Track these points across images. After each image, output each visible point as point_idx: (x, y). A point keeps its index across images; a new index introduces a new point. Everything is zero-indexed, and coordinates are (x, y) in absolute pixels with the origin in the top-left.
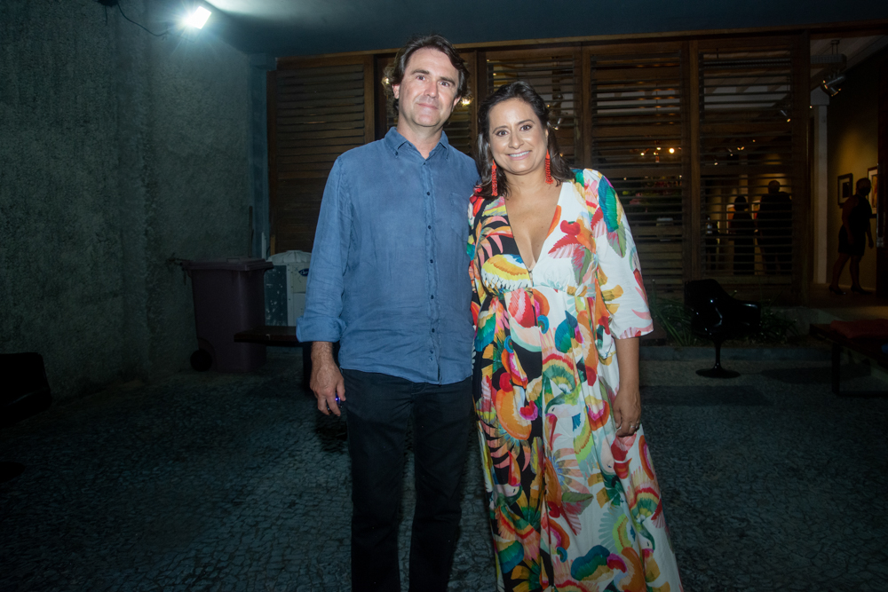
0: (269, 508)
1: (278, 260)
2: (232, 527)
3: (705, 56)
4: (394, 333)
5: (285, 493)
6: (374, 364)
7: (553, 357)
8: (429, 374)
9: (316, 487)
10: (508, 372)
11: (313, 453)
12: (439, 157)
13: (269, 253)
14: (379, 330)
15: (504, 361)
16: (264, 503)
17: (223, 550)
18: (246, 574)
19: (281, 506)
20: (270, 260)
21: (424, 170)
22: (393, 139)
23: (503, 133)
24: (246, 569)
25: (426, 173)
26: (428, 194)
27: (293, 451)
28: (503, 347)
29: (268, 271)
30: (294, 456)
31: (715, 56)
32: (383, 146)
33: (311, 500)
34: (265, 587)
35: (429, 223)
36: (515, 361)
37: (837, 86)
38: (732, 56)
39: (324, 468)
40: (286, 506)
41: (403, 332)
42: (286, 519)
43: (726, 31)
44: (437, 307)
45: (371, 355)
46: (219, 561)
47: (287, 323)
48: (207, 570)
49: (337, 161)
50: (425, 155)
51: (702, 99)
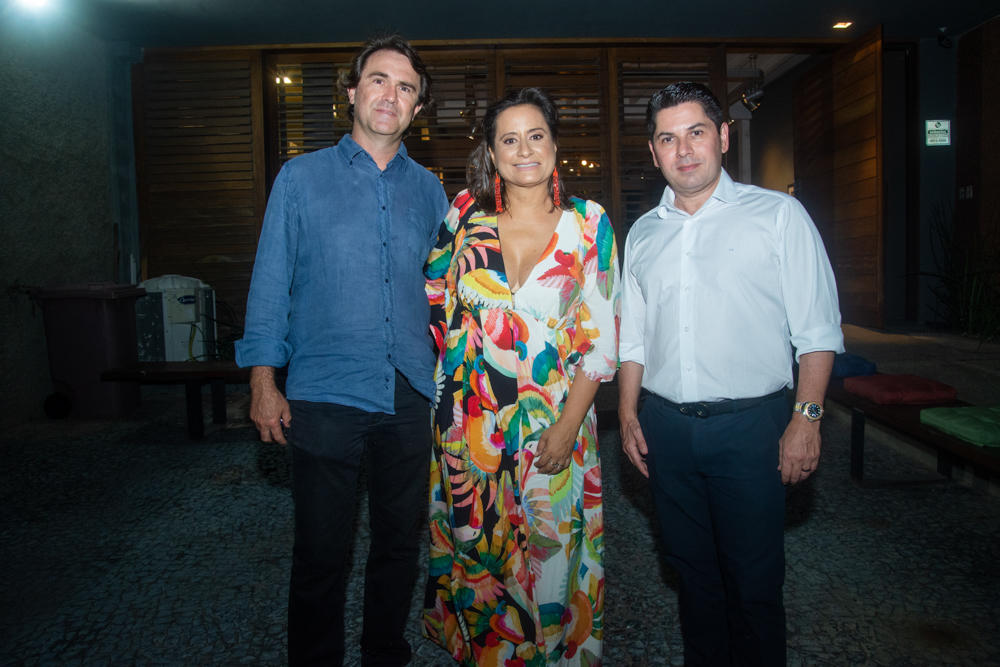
0: (153, 562)
1: (151, 285)
2: (109, 586)
3: (625, 65)
4: (346, 359)
5: (171, 545)
6: (322, 394)
7: (529, 387)
8: (384, 404)
9: (208, 536)
10: (478, 395)
11: (202, 501)
12: (396, 169)
13: (139, 279)
14: (329, 355)
15: (473, 383)
16: (148, 557)
17: (99, 611)
18: (129, 632)
19: (167, 558)
20: (142, 286)
21: (380, 182)
22: (348, 147)
23: (511, 141)
24: (129, 627)
25: (382, 186)
26: (384, 208)
27: (179, 499)
28: (472, 367)
29: (140, 299)
30: (180, 505)
31: (636, 65)
32: (336, 153)
33: (202, 550)
34: (153, 643)
35: (384, 239)
36: (486, 382)
37: (756, 101)
38: (653, 65)
39: (216, 515)
40: (173, 558)
41: (356, 357)
42: (174, 571)
43: (644, 40)
44: (393, 331)
45: (320, 384)
46: (96, 622)
47: (165, 358)
48: (81, 633)
49: (283, 168)
50: (382, 166)
51: (621, 110)
